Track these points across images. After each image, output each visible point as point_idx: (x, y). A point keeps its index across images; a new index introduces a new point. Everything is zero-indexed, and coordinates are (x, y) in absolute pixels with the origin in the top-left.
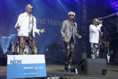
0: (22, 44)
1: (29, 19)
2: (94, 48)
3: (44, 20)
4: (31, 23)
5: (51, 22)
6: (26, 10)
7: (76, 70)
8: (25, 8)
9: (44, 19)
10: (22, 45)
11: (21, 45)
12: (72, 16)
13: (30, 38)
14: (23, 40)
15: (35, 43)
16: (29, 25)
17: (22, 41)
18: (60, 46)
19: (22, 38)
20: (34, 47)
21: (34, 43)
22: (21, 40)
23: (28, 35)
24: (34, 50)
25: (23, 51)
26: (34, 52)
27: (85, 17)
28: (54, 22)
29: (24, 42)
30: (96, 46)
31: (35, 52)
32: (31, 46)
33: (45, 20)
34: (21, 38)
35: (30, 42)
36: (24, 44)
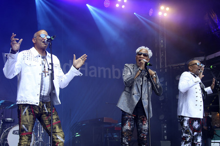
0: (27, 123)
1: (43, 64)
2: (190, 129)
4: (47, 74)
6: (34, 42)
8: (32, 37)
10: (26, 126)
11: (24, 126)
12: (142, 56)
13: (45, 110)
14: (27, 113)
15: (57, 119)
16: (42, 78)
17: (27, 117)
18: (109, 126)
19: (26, 110)
20: (55, 128)
21: (55, 121)
22: (24, 113)
23: (38, 102)
24: (56, 135)
25: (29, 140)
26: (56, 140)
27: (163, 58)
29: (30, 119)
30: (196, 125)
31: (59, 141)
32: (49, 128)
34: (24, 109)
35: (45, 117)
36: (32, 123)
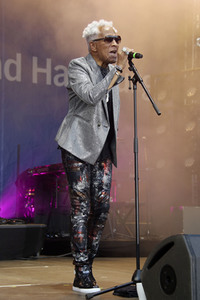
3: (12, 61)
5: (48, 71)
7: (140, 287)
9: (15, 59)
28: (61, 71)
33: (18, 63)
